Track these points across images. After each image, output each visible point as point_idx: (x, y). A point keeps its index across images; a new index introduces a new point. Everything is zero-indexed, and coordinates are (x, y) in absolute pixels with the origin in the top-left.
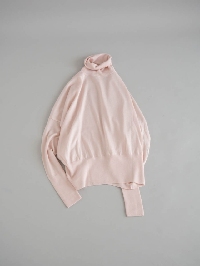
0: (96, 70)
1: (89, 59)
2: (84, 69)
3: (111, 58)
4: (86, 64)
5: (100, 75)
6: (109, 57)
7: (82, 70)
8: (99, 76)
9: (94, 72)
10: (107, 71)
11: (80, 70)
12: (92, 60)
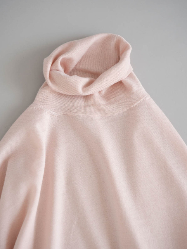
0: (86, 97)
1: (60, 59)
2: (44, 94)
3: (129, 52)
4: (50, 77)
5: (100, 110)
6: (121, 49)
7: (37, 99)
8: (97, 116)
9: (80, 103)
10: (121, 95)
11: (31, 99)
12: (70, 60)
